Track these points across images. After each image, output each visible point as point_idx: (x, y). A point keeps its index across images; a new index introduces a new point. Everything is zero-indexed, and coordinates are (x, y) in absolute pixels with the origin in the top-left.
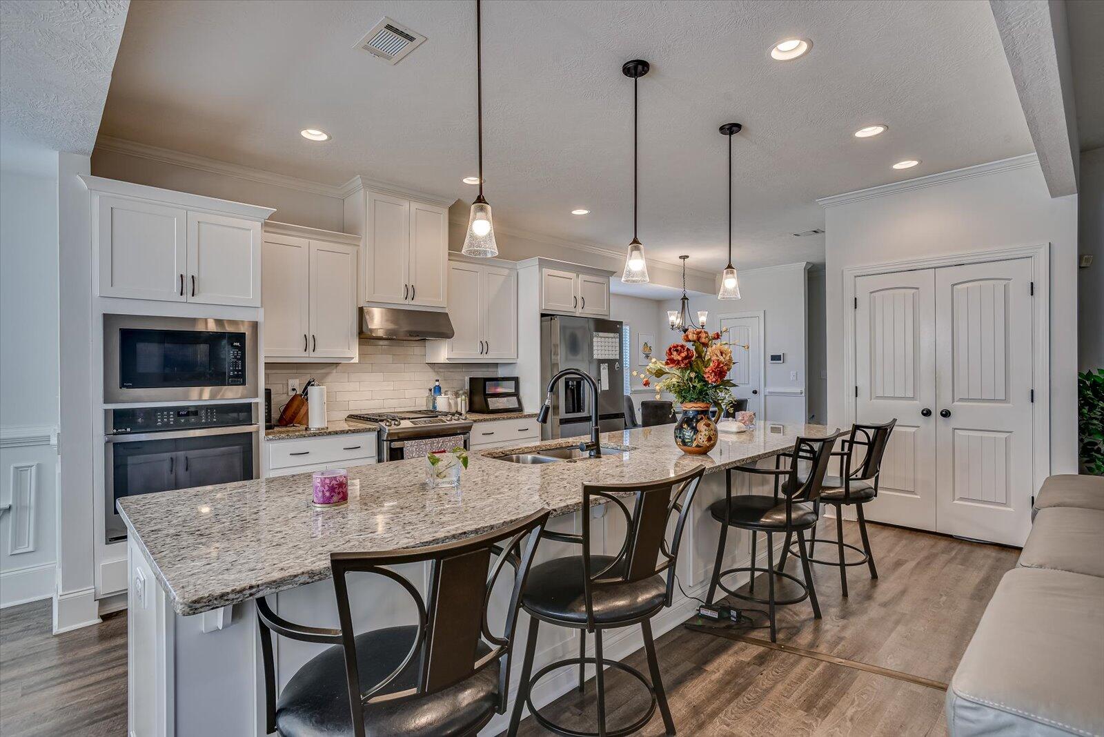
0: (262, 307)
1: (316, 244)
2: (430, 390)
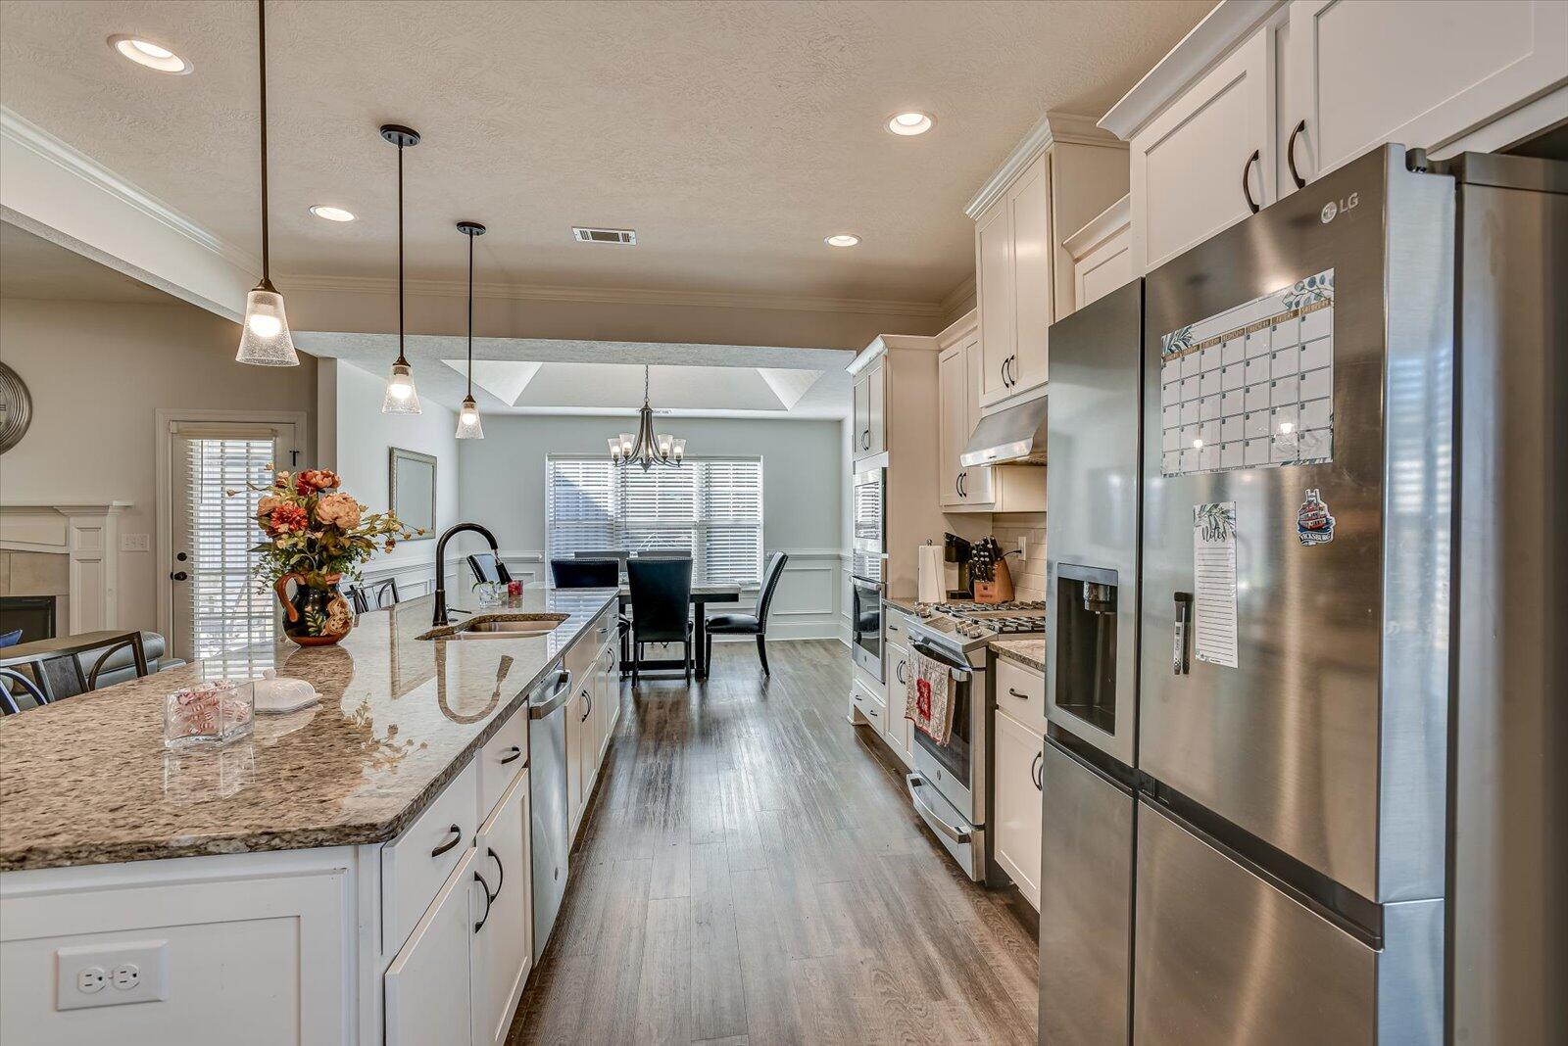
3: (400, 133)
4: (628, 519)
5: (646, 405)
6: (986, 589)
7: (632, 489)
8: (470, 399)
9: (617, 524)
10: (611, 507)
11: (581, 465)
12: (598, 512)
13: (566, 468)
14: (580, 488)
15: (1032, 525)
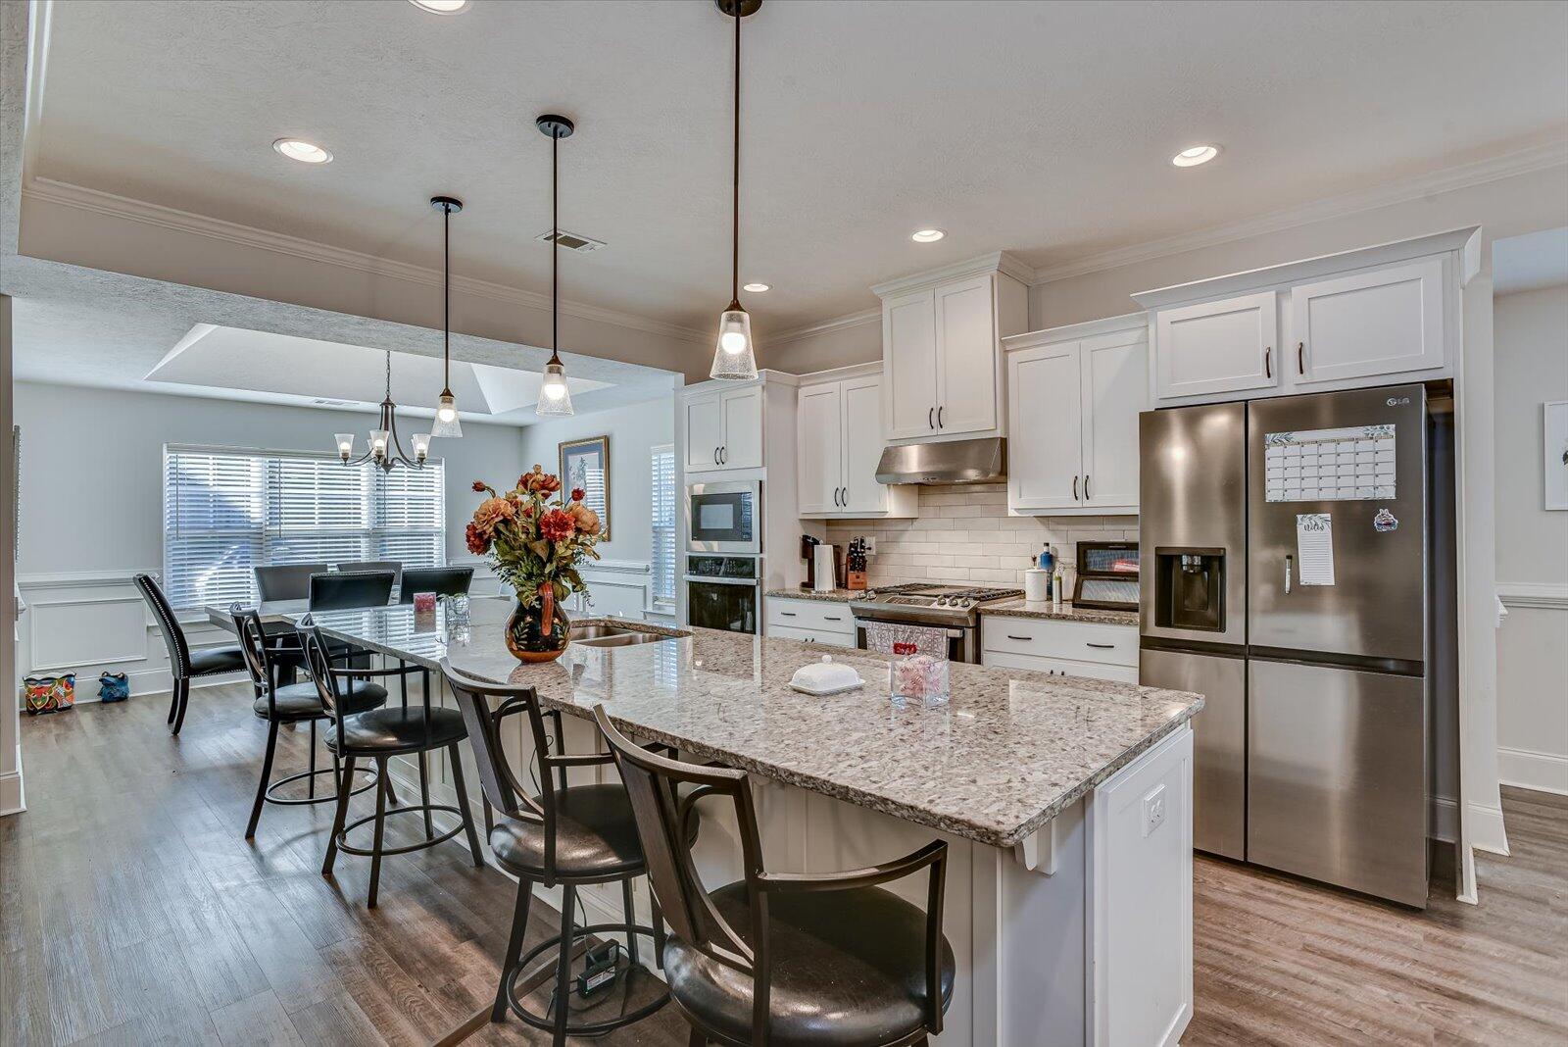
0: (763, 465)
1: (847, 384)
2: (1034, 559)
3: (556, 123)
4: (283, 527)
5: (388, 399)
6: (858, 577)
7: (287, 491)
8: (447, 393)
9: (267, 533)
10: (256, 510)
11: (211, 459)
12: (243, 518)
13: (189, 463)
14: (212, 489)
15: (884, 528)
